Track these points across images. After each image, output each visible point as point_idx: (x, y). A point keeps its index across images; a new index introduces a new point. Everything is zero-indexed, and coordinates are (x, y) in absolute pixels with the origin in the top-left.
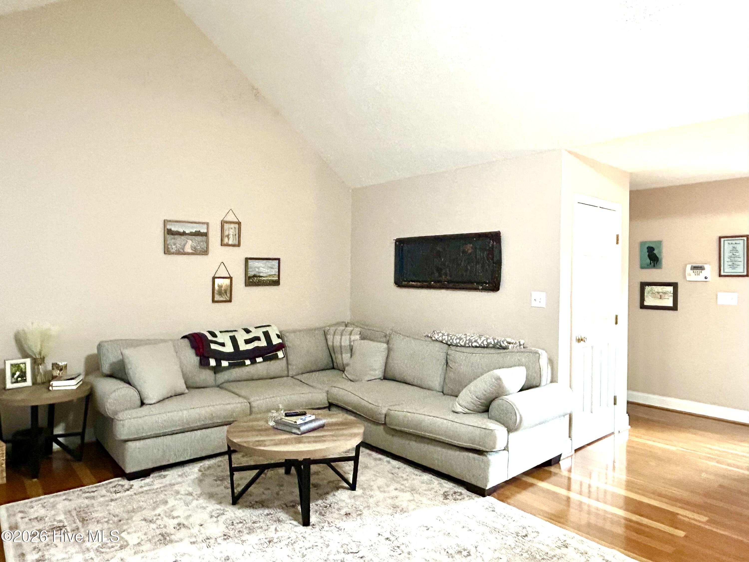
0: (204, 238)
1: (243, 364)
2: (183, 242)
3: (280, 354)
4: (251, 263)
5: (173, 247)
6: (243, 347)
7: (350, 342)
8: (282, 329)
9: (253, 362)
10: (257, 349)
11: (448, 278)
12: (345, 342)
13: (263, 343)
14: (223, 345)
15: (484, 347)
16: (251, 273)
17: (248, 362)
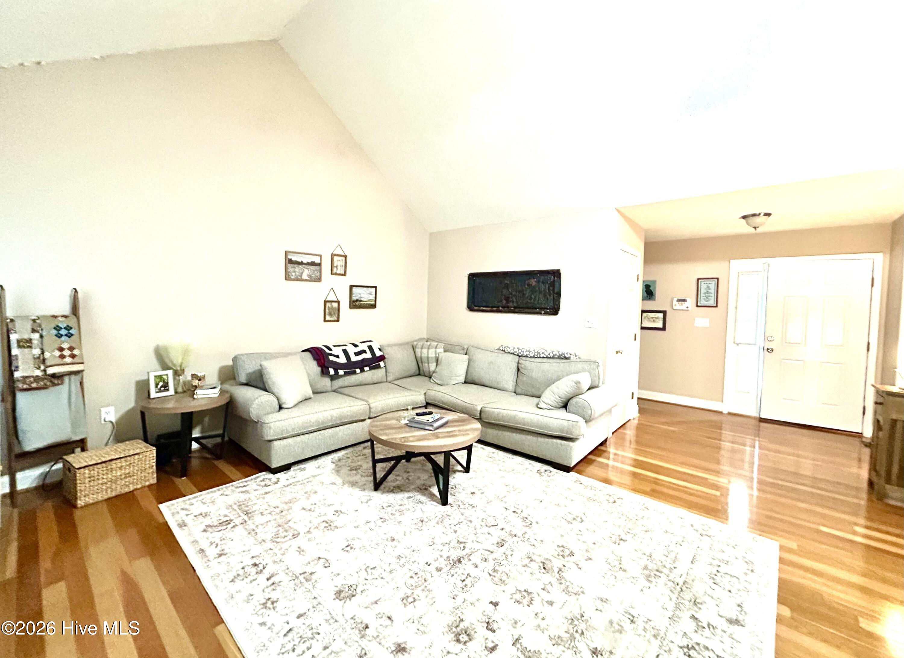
0: (317, 268)
1: (355, 373)
2: (301, 271)
3: (382, 364)
4: (354, 289)
5: (293, 274)
6: (354, 358)
7: (436, 354)
8: (381, 344)
9: (362, 371)
10: (364, 360)
11: (515, 305)
12: (432, 353)
13: (368, 355)
14: (337, 357)
15: (550, 358)
16: (354, 298)
17: (358, 371)
